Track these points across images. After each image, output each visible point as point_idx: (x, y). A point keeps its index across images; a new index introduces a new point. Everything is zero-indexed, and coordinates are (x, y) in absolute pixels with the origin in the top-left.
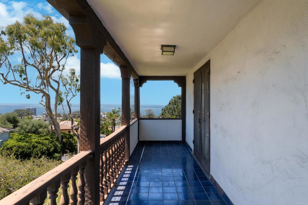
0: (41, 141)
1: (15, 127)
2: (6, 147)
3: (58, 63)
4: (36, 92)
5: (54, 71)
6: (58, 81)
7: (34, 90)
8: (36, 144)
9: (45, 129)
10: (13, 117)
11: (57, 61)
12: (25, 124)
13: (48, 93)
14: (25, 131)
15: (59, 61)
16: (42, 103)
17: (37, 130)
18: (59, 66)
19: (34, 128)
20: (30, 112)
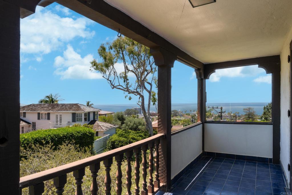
0: (136, 138)
1: (123, 123)
2: (111, 141)
3: (151, 66)
4: (135, 94)
5: (148, 74)
6: (151, 83)
7: (133, 92)
8: (132, 140)
9: (144, 127)
10: (121, 116)
11: (150, 65)
12: (129, 121)
13: (142, 95)
14: (129, 127)
15: (152, 65)
16: (139, 103)
17: (137, 126)
18: (152, 69)
19: (135, 125)
20: (136, 112)
